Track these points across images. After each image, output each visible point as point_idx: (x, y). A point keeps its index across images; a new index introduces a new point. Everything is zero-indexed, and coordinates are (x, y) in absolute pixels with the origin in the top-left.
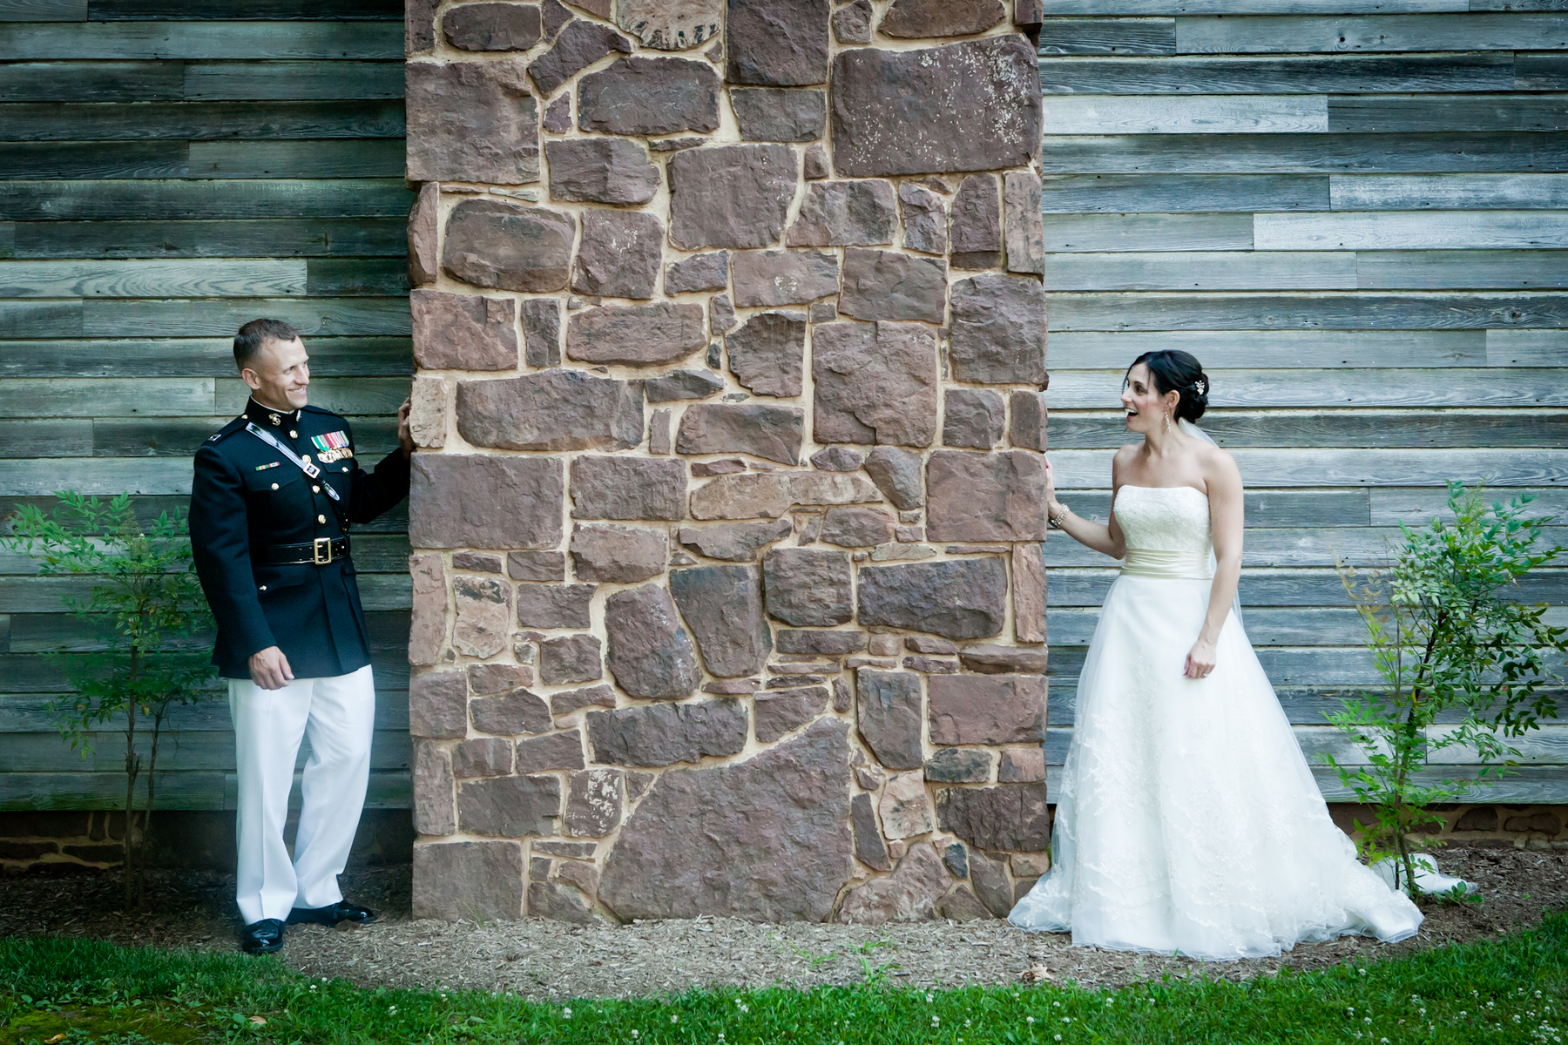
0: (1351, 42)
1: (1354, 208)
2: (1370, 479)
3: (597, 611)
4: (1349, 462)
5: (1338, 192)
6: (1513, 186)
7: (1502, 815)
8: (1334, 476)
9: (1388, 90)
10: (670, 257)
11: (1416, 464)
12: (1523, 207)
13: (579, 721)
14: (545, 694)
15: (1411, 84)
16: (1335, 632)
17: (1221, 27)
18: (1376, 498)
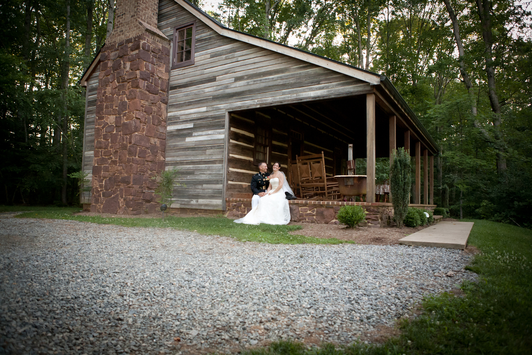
0: (195, 116)
1: (195, 136)
2: (195, 169)
3: (104, 182)
4: (193, 167)
5: (193, 134)
6: (210, 132)
7: (208, 211)
8: (192, 168)
9: (199, 122)
10: (110, 145)
11: (199, 167)
12: (210, 134)
13: (101, 193)
14: (99, 190)
15: (201, 121)
16: (190, 188)
17: (184, 116)
18: (195, 171)
